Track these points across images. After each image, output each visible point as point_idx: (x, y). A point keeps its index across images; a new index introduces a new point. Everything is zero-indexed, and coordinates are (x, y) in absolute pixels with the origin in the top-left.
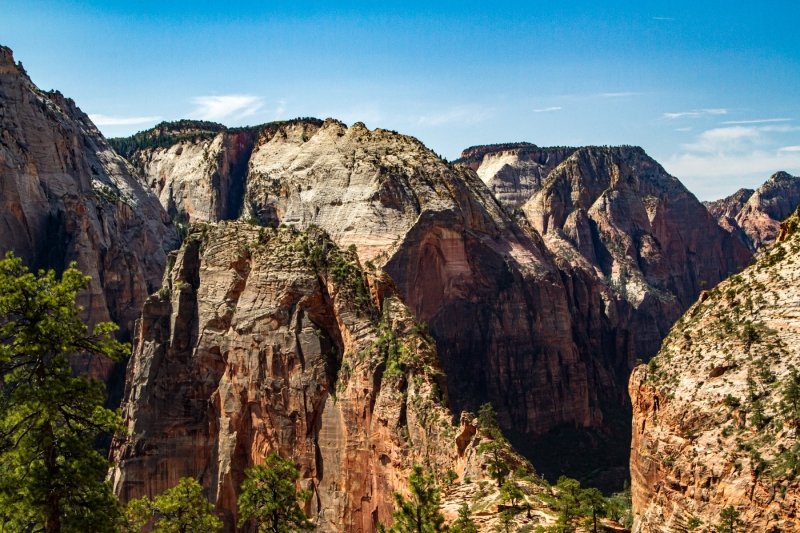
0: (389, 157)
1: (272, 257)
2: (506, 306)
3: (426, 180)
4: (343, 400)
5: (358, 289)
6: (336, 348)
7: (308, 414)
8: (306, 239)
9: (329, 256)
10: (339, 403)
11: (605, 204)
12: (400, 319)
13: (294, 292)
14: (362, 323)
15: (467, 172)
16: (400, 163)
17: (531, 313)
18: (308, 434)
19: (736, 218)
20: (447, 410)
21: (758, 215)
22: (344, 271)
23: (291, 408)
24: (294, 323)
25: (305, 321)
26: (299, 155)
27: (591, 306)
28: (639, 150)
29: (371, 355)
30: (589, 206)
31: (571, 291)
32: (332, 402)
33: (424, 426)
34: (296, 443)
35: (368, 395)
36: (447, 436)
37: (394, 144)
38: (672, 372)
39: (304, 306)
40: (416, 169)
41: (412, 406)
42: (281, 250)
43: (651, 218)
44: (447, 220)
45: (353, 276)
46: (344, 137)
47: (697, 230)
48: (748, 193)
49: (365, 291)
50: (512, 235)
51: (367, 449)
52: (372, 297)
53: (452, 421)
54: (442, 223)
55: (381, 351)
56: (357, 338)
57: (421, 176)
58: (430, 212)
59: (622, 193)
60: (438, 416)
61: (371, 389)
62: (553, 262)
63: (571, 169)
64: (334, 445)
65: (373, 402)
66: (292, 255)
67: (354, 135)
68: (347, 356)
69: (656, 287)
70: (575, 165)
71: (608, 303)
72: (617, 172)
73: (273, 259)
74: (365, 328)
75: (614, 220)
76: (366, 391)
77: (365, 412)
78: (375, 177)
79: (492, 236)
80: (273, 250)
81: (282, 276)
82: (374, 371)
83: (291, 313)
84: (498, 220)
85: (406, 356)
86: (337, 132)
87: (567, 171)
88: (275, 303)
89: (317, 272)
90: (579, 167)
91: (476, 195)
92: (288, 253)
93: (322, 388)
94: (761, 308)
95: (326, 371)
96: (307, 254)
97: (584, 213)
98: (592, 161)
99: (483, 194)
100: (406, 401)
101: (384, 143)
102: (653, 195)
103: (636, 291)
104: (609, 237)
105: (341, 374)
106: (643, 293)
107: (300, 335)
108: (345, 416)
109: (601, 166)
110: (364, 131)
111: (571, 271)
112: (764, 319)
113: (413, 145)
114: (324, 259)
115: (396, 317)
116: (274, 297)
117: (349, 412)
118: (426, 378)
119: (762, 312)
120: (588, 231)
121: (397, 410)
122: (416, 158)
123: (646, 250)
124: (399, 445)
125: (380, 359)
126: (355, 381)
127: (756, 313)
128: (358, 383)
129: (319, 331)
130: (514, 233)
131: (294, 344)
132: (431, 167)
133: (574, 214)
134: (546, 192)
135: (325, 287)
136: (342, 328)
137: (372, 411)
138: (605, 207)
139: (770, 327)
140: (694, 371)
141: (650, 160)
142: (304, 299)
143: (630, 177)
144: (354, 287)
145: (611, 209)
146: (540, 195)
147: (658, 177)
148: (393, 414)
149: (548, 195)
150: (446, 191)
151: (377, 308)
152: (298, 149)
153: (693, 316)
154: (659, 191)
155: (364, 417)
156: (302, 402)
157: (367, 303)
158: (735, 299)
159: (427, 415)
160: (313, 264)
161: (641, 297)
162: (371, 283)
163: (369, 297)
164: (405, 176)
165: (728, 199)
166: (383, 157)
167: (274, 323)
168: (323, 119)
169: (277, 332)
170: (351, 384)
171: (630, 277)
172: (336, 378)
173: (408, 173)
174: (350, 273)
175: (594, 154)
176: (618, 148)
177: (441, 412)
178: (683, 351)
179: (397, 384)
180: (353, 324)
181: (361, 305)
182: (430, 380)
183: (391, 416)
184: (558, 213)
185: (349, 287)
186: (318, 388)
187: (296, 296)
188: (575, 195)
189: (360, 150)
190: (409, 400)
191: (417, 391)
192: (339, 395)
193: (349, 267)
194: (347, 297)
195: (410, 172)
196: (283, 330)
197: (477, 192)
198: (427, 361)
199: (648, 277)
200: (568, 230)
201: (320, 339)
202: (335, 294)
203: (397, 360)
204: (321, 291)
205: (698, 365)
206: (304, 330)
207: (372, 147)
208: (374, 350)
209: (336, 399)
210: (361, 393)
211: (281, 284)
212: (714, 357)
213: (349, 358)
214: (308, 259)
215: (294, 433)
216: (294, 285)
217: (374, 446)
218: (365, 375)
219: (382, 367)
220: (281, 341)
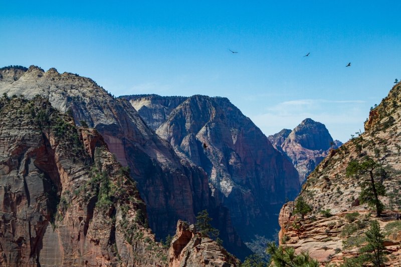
0: (73, 90)
1: (5, 119)
2: (151, 188)
3: (98, 106)
4: (61, 227)
5: (75, 142)
6: (56, 188)
7: (31, 239)
8: (33, 105)
9: (51, 117)
10: (58, 230)
11: (207, 131)
12: (108, 163)
13: (22, 145)
14: (77, 167)
15: (125, 102)
16: (81, 95)
17: (167, 194)
18: (32, 255)
19: (281, 146)
20: (150, 230)
21: (295, 145)
22: (64, 128)
23: (19, 234)
24: (22, 168)
25: (31, 166)
26: (11, 89)
27: (203, 192)
28: (226, 100)
29: (86, 190)
30: (197, 132)
31: (191, 181)
32: (51, 230)
33: (130, 243)
34: (21, 262)
35: (82, 221)
36: (151, 249)
37: (76, 83)
38: (317, 205)
39: (31, 155)
40: (91, 99)
41: (120, 228)
42: (13, 114)
43: (234, 142)
44: (112, 131)
45: (70, 132)
46: (42, 77)
47: (261, 151)
48: (288, 132)
49: (80, 143)
50: (154, 144)
51: (80, 265)
52: (85, 148)
53: (155, 238)
54: (110, 132)
55: (93, 187)
56: (73, 179)
57: (95, 103)
58: (102, 125)
59: (217, 124)
60: (142, 235)
61: (85, 217)
62: (179, 162)
63: (185, 109)
64: (53, 263)
65: (86, 227)
66: (21, 117)
67: (49, 76)
68: (65, 193)
69: (238, 183)
70: (188, 107)
71: (213, 190)
72: (214, 111)
73: (7, 120)
74: (79, 171)
75: (213, 141)
76: (81, 219)
77: (79, 236)
78: (63, 103)
79: (140, 144)
80: (7, 114)
81: (13, 133)
82: (88, 203)
83: (20, 161)
84: (145, 134)
85: (114, 190)
86: (37, 74)
87: (183, 111)
88: (8, 153)
89: (41, 129)
90: (190, 107)
91: (130, 117)
92: (18, 115)
93: (44, 219)
94: (386, 156)
95: (48, 205)
96: (34, 115)
97: (194, 137)
98: (198, 104)
99: (135, 117)
100: (114, 224)
101: (70, 82)
102: (235, 128)
103: (226, 186)
104: (209, 152)
105: (59, 207)
106: (231, 187)
107: (27, 178)
108: (62, 240)
109: (205, 107)
110: (56, 74)
111: (191, 168)
112: (390, 163)
113: (89, 83)
114: (47, 119)
115: (104, 162)
116: (7, 149)
117: (66, 236)
118: (132, 206)
119: (388, 159)
120: (196, 148)
121: (108, 232)
122: (91, 92)
123: (232, 161)
124: (109, 259)
125: (92, 193)
126: (72, 212)
127: (382, 159)
128: (74, 213)
129: (42, 175)
130: (155, 142)
131: (22, 185)
132: (101, 98)
133: (188, 137)
134: (169, 123)
135: (48, 141)
136: (61, 171)
137: (85, 233)
138: (207, 133)
139: (396, 169)
140: (337, 203)
141: (233, 106)
142: (30, 150)
143: (222, 115)
144: (72, 140)
145: (210, 135)
146: (165, 125)
147: (238, 117)
148: (105, 235)
149: (171, 125)
150: (111, 113)
151: (89, 156)
152: (11, 85)
153: (324, 167)
154: (239, 126)
155: (79, 239)
156: (27, 230)
157: (82, 152)
158: (362, 152)
159: (133, 234)
160: (39, 123)
161: (230, 190)
162: (84, 136)
163: (83, 148)
164: (84, 103)
165: (276, 135)
166: (69, 91)
167: (7, 168)
168: (28, 67)
169: (8, 175)
170: (68, 214)
171: (223, 177)
172: (55, 211)
173: (86, 101)
174: (68, 129)
175: (200, 100)
176: (213, 98)
177: (145, 232)
178: (325, 189)
179: (108, 211)
180: (71, 168)
181: (77, 153)
182: (134, 208)
183: (102, 237)
184: (177, 137)
185: (67, 140)
186: (41, 218)
187: (24, 148)
188: (188, 125)
189: (53, 86)
190: (117, 224)
191: (124, 216)
192: (57, 223)
193: (67, 125)
194: (66, 148)
195: (87, 101)
196: (13, 174)
197: (131, 115)
198: (131, 194)
199: (233, 178)
200: (184, 147)
201: (43, 180)
202: (56, 146)
203: (108, 194)
204: (44, 143)
205: (340, 199)
206: (30, 174)
207: (61, 84)
208: (88, 187)
209: (55, 227)
210: (76, 220)
211: (12, 139)
212: (354, 192)
213: (67, 195)
214: (35, 120)
215: (19, 256)
216: (23, 139)
217: (87, 262)
218: (81, 206)
219: (95, 200)
220: (11, 183)
